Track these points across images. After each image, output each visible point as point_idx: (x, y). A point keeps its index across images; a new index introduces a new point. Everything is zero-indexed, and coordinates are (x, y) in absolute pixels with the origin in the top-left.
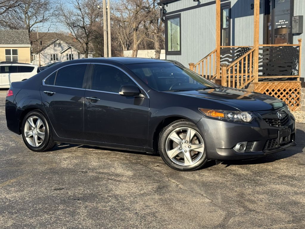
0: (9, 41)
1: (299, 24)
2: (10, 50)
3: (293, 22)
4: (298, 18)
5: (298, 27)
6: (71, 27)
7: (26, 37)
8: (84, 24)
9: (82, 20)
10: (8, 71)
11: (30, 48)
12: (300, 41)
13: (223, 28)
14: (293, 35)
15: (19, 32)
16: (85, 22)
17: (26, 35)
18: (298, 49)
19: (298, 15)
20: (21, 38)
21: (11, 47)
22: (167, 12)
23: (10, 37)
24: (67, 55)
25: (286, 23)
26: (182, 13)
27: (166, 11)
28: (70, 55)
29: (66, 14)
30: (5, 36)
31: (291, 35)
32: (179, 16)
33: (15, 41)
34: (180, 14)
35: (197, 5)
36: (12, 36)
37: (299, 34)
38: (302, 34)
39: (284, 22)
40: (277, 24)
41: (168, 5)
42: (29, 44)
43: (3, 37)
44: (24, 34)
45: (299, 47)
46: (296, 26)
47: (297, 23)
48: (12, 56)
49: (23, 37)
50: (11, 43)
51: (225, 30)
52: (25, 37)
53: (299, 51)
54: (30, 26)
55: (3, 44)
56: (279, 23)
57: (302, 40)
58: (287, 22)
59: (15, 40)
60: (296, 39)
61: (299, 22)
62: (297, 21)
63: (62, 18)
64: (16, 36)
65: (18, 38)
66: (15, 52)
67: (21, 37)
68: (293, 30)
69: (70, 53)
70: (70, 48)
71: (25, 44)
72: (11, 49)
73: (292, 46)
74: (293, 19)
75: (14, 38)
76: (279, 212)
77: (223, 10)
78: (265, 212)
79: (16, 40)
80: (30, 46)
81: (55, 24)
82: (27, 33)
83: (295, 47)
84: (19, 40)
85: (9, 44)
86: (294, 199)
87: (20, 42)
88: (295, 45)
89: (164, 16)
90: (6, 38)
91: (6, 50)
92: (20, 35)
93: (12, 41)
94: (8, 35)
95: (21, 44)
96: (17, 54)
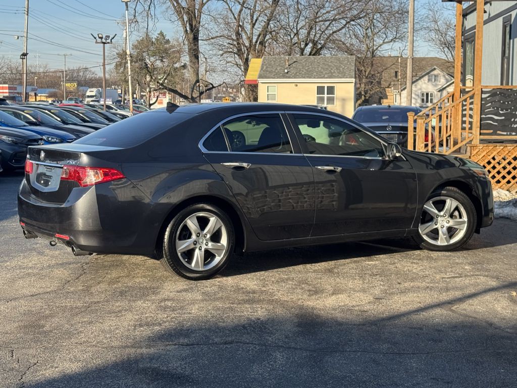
0: (324, 73)
2: (324, 87)
7: (350, 66)
11: (353, 84)
13: (506, 55)
15: (341, 59)
17: (350, 64)
20: (343, 69)
21: (326, 82)
22: (467, 29)
23: (327, 67)
27: (465, 28)
30: (319, 66)
32: (474, 37)
33: (332, 73)
34: (475, 32)
35: (487, 18)
36: (329, 66)
42: (352, 77)
43: (316, 67)
44: (348, 61)
48: (326, 96)
49: (346, 67)
50: (326, 76)
52: (348, 67)
55: (315, 78)
59: (332, 71)
64: (335, 66)
65: (337, 69)
66: (331, 90)
67: (343, 67)
71: (347, 78)
72: (326, 85)
75: (332, 69)
79: (334, 72)
80: (354, 81)
82: (353, 61)
84: (338, 71)
85: (324, 77)
87: (340, 75)
90: (319, 69)
91: (318, 87)
92: (342, 64)
93: (328, 73)
94: (323, 64)
95: (341, 78)
96: (333, 93)
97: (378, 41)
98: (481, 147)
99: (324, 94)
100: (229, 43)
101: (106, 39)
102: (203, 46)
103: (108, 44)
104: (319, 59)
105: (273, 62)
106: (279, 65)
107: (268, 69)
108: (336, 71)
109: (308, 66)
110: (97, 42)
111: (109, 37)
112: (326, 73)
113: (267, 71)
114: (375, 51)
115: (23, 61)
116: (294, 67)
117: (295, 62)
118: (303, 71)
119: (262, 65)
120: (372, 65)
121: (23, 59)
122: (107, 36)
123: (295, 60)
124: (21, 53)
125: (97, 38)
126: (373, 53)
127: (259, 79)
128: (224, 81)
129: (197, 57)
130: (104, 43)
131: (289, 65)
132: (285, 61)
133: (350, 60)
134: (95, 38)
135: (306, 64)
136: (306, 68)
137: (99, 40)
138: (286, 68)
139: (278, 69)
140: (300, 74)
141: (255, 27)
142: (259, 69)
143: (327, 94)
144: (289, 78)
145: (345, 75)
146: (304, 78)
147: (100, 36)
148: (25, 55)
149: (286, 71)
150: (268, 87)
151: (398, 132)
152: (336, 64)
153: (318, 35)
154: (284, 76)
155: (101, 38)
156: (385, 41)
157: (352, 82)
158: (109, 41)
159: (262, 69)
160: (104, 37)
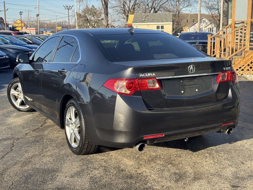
0: (159, 20)
2: (159, 26)
6: (209, 9)
8: (218, 7)
9: (217, 4)
11: (172, 25)
15: (167, 14)
16: (219, 5)
17: (170, 16)
20: (167, 18)
21: (160, 24)
23: (161, 18)
24: (209, 29)
28: (211, 28)
29: (206, 1)
30: (157, 17)
33: (163, 20)
36: (162, 17)
42: (171, 22)
43: (156, 18)
49: (169, 18)
50: (160, 21)
54: (180, 10)
55: (156, 22)
59: (163, 19)
64: (164, 17)
65: (165, 18)
66: (162, 27)
69: (211, 27)
70: (211, 23)
71: (169, 22)
79: (164, 20)
81: (195, 8)
85: (159, 22)
87: (166, 21)
90: (158, 19)
91: (157, 26)
92: (167, 16)
94: (159, 16)
95: (166, 22)
96: (163, 29)
97: (181, 7)
98: (250, 52)
99: (159, 29)
100: (120, 9)
101: (69, 8)
102: (110, 11)
103: (70, 10)
104: (157, 14)
105: (138, 16)
106: (141, 17)
107: (137, 19)
108: (164, 19)
109: (153, 17)
110: (65, 9)
111: (70, 6)
112: (160, 20)
113: (136, 20)
114: (180, 11)
115: (37, 18)
116: (147, 18)
117: (147, 16)
118: (151, 20)
119: (134, 17)
120: (179, 17)
121: (37, 17)
122: (69, 6)
123: (147, 15)
124: (37, 14)
125: (66, 7)
126: (179, 12)
127: (132, 23)
128: (119, 25)
129: (107, 15)
130: (68, 9)
131: (145, 17)
132: (143, 16)
134: (65, 7)
135: (152, 17)
136: (152, 18)
137: (66, 8)
138: (144, 19)
139: (141, 19)
140: (149, 21)
141: (131, 2)
142: (133, 19)
143: (161, 29)
144: (145, 22)
145: (168, 21)
146: (151, 22)
147: (67, 6)
148: (38, 15)
149: (144, 20)
150: (136, 27)
151: (201, 45)
153: (156, 5)
154: (143, 22)
155: (67, 7)
156: (184, 7)
158: (70, 8)
159: (134, 19)
160: (68, 7)
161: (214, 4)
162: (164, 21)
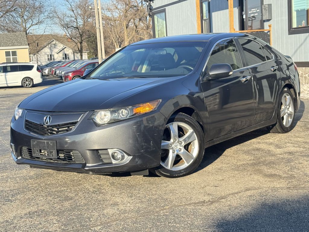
1: (268, 11)
2: (10, 52)
3: (263, 10)
4: (267, 6)
5: (268, 14)
6: (65, 28)
7: (24, 39)
8: (77, 25)
9: (75, 20)
10: (10, 70)
11: (28, 49)
12: (270, 26)
13: (204, 19)
14: (264, 21)
15: (17, 35)
16: (78, 23)
17: (23, 37)
18: (269, 33)
19: (267, 3)
20: (20, 40)
21: (11, 49)
23: (9, 39)
24: (63, 55)
25: (257, 11)
26: (166, 8)
27: (153, 7)
29: (60, 16)
30: (4, 39)
31: (263, 22)
32: (164, 11)
33: (13, 43)
34: (165, 9)
36: (11, 39)
37: (269, 20)
38: (271, 20)
39: (255, 10)
40: (250, 12)
41: (154, 1)
42: (27, 45)
43: (2, 40)
44: (22, 36)
45: (269, 31)
46: (266, 14)
47: (267, 10)
48: (11, 57)
49: (21, 39)
50: (10, 45)
51: (206, 21)
53: (269, 36)
54: (27, 29)
55: (3, 46)
56: (252, 12)
57: (272, 26)
58: (259, 10)
60: (266, 25)
61: (268, 9)
62: (266, 9)
63: (57, 20)
65: (16, 40)
66: (14, 53)
67: (20, 39)
68: (263, 17)
70: (65, 48)
71: (23, 45)
73: (263, 31)
74: (263, 7)
75: (13, 41)
76: (244, 155)
77: (203, 3)
78: (233, 156)
79: (15, 42)
80: (28, 48)
81: (50, 26)
83: (266, 32)
84: (17, 42)
86: (257, 146)
87: (19, 44)
88: (266, 30)
89: (150, 12)
90: (5, 41)
91: (5, 52)
92: (18, 37)
93: (11, 43)
94: (6, 38)
95: (20, 46)
96: (16, 55)
99: (10, 56)
104: (3, 35)
112: (9, 43)
133: (23, 35)
143: (12, 56)
152: (14, 38)
157: (27, 48)
161: (71, 21)
162: (15, 44)
